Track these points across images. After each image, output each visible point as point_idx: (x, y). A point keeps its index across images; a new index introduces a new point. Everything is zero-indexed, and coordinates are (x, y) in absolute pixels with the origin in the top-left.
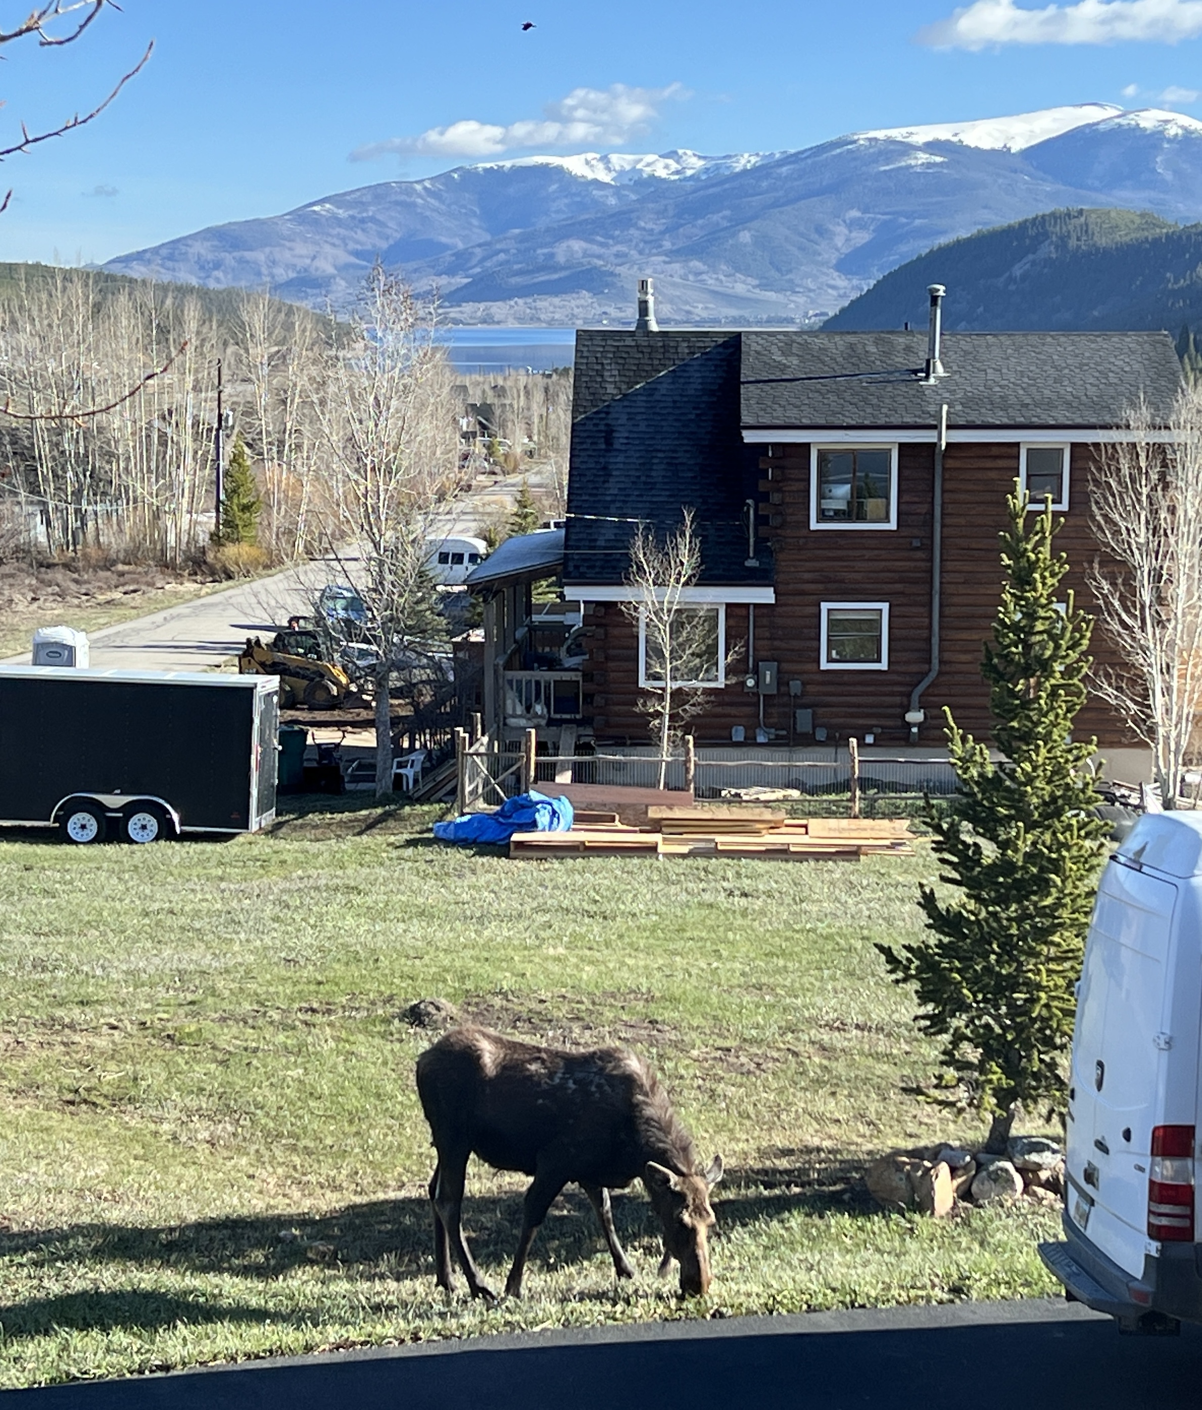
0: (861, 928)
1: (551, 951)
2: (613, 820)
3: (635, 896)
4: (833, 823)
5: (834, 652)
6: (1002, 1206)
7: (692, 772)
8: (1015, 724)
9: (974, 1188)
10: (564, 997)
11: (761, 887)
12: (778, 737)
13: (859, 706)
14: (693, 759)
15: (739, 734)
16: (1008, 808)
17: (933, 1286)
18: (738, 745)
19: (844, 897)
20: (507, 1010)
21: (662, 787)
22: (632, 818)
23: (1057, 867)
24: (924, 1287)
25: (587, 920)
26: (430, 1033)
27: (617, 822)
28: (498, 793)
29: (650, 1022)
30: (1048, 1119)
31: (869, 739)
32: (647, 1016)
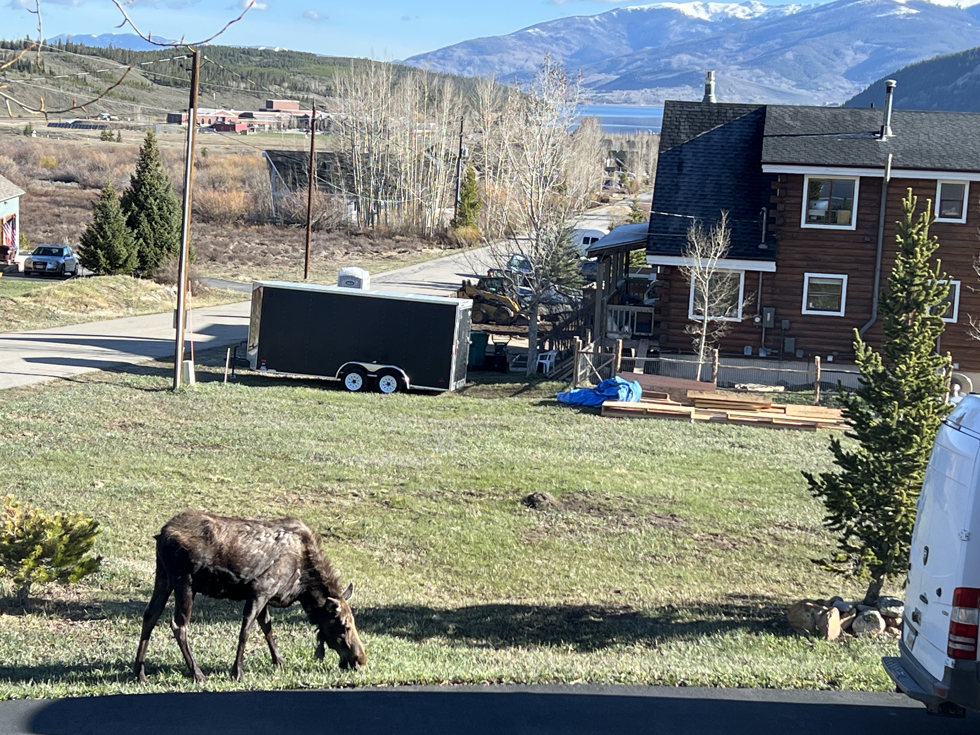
1: (618, 471)
2: (666, 397)
3: (674, 442)
4: (802, 407)
5: (811, 304)
6: (872, 637)
7: (716, 371)
8: (898, 341)
9: (854, 625)
10: (621, 497)
11: (752, 442)
12: (772, 354)
13: (824, 337)
14: (717, 363)
15: (748, 351)
16: (890, 392)
17: (819, 679)
18: (748, 357)
19: (803, 452)
20: (586, 502)
21: (698, 379)
22: (677, 397)
23: (918, 430)
24: (812, 680)
25: (642, 454)
26: (539, 512)
27: (668, 399)
28: (598, 377)
29: (671, 516)
31: (830, 359)
32: (670, 512)
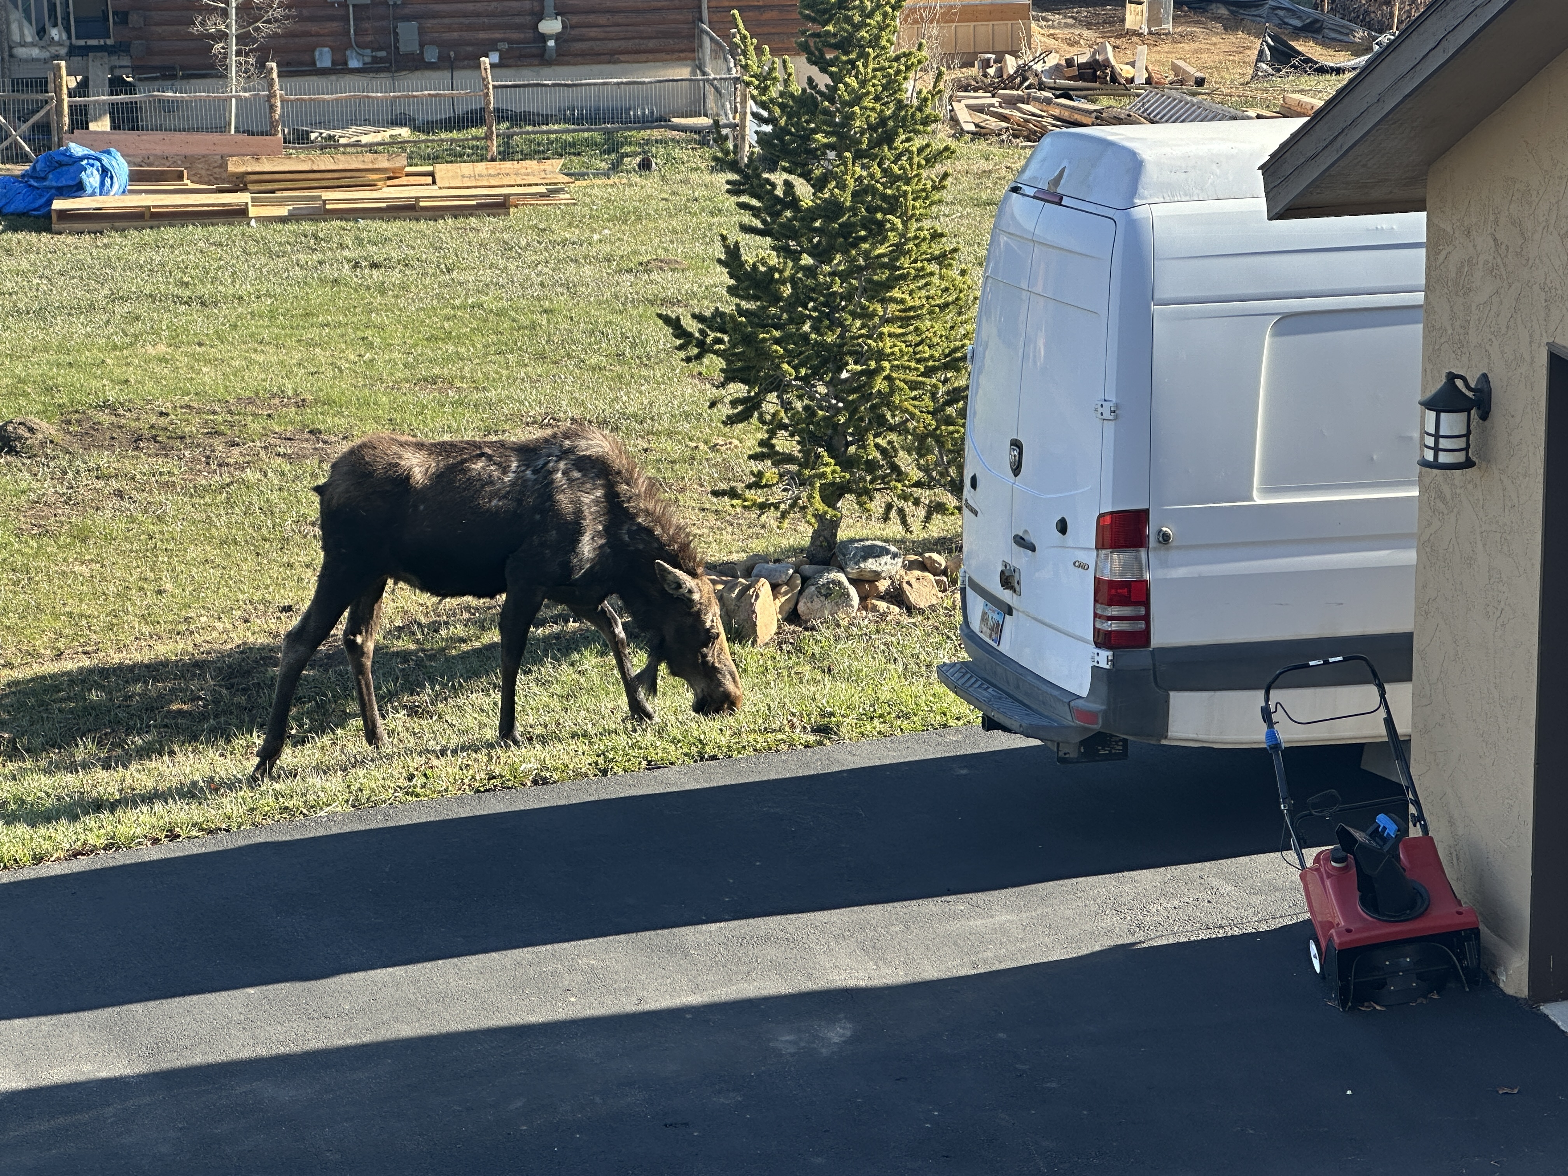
0: (539, 299)
1: (151, 350)
2: (180, 177)
3: (234, 273)
4: (466, 168)
6: (839, 626)
7: (279, 111)
8: (830, 28)
9: (801, 608)
10: (188, 407)
11: (393, 254)
12: (375, 60)
13: (478, 15)
14: (278, 93)
15: (324, 58)
16: (827, 134)
17: (793, 726)
18: (323, 72)
19: (501, 263)
20: (120, 427)
21: (232, 132)
22: (203, 172)
23: (893, 205)
24: (781, 730)
25: (182, 308)
26: (29, 462)
27: (187, 180)
28: (22, 148)
29: (311, 432)
30: (886, 518)
31: (494, 58)
32: (305, 426)
